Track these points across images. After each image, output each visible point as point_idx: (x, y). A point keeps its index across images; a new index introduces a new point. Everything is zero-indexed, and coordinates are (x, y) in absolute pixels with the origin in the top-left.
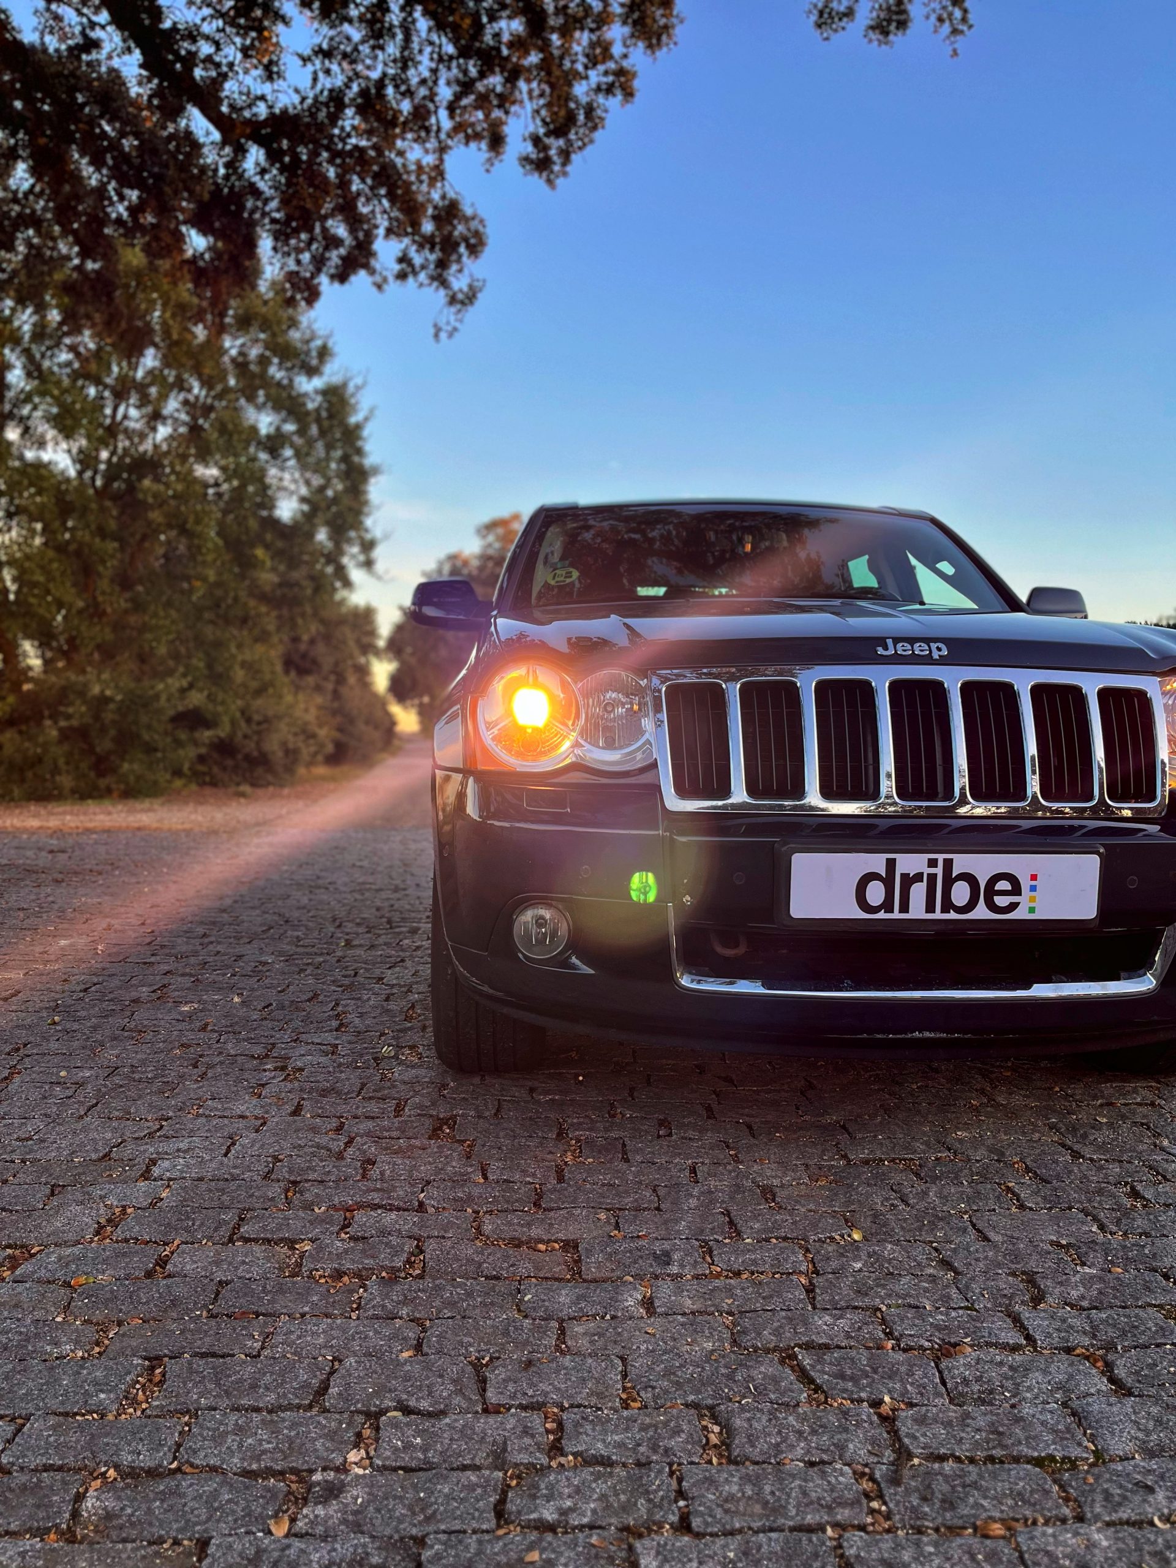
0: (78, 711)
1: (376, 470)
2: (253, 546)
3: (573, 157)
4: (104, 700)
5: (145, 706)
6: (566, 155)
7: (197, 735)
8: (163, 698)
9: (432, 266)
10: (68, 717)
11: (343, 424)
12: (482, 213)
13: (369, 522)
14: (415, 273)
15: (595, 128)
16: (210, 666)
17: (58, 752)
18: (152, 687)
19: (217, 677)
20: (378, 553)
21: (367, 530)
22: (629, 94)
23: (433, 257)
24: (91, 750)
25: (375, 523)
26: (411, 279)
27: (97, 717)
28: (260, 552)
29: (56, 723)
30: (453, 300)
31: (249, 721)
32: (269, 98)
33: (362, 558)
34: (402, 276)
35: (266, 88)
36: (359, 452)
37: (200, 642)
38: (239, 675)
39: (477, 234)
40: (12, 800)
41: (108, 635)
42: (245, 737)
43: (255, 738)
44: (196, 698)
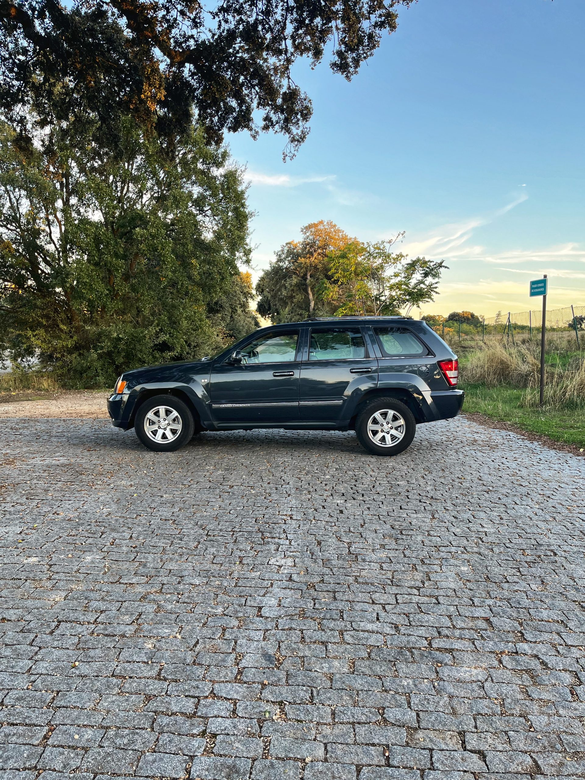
0: (106, 345)
1: (251, 214)
2: (190, 257)
3: (361, 62)
4: (119, 339)
5: (139, 341)
6: (357, 62)
7: (164, 354)
8: (148, 337)
9: (282, 122)
10: (102, 348)
11: (235, 191)
12: (310, 96)
13: (248, 241)
14: (273, 125)
15: (374, 47)
16: (169, 318)
17: (98, 365)
18: (142, 332)
19: (174, 323)
20: (252, 256)
21: (247, 244)
22: (393, 27)
23: (282, 117)
24: (114, 363)
25: (251, 241)
26: (271, 129)
27: (115, 347)
28: (194, 261)
29: (96, 351)
30: (293, 140)
31: (189, 345)
32: (195, 36)
33: (244, 258)
34: (266, 128)
35: (194, 32)
36: (243, 205)
37: (164, 305)
38: (185, 324)
39: (307, 108)
40: (76, 389)
41: (121, 305)
42: (188, 353)
43: (193, 354)
44: (164, 337)
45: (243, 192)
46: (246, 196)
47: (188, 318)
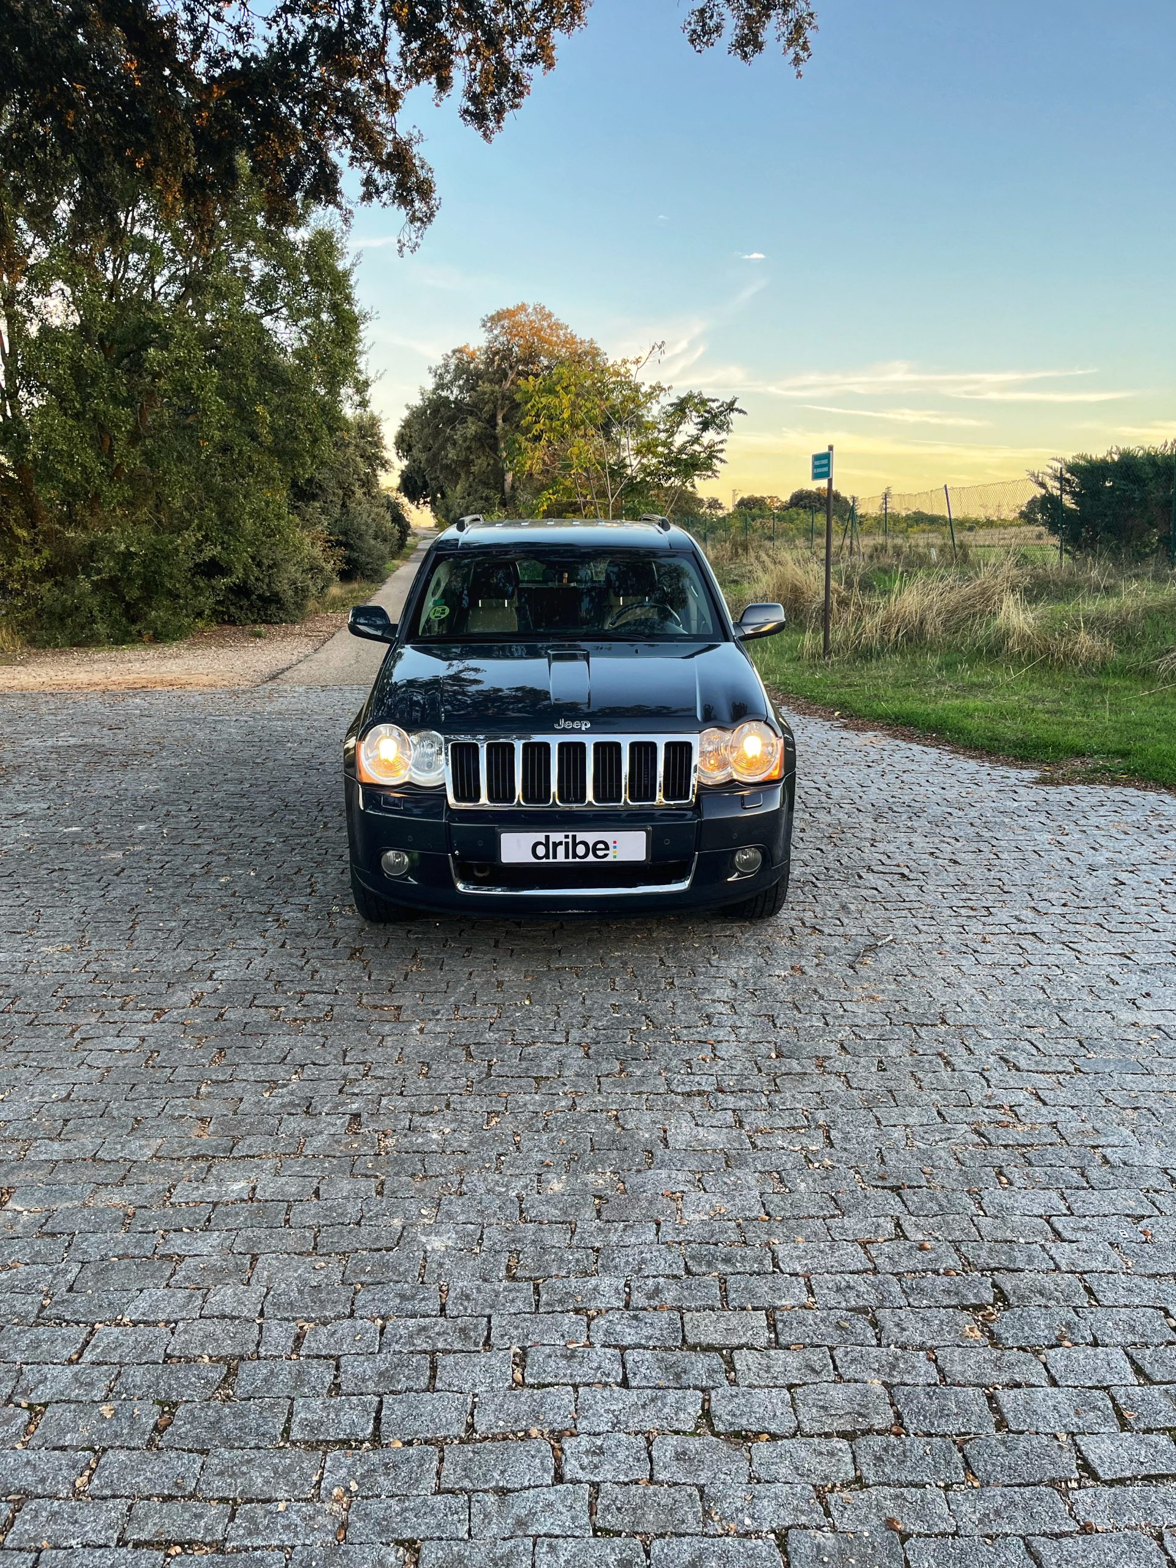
0: (107, 565)
2: (253, 402)
3: (505, 115)
4: (129, 555)
5: (166, 558)
6: (499, 113)
7: (214, 582)
8: (182, 549)
9: (393, 187)
10: (99, 571)
13: (361, 362)
14: (378, 192)
15: (521, 93)
16: (220, 515)
17: (94, 602)
18: (171, 542)
19: (229, 523)
20: (371, 392)
21: (359, 371)
22: (550, 65)
23: (393, 180)
24: (123, 600)
25: (367, 364)
26: (375, 200)
27: (123, 569)
28: (259, 409)
29: (89, 576)
30: (414, 217)
31: (259, 565)
33: (357, 398)
34: (367, 197)
37: (209, 488)
38: (249, 524)
39: (426, 182)
41: (128, 493)
42: (257, 579)
43: (267, 580)
44: (211, 551)
45: (346, 274)
46: (353, 280)
47: (255, 514)
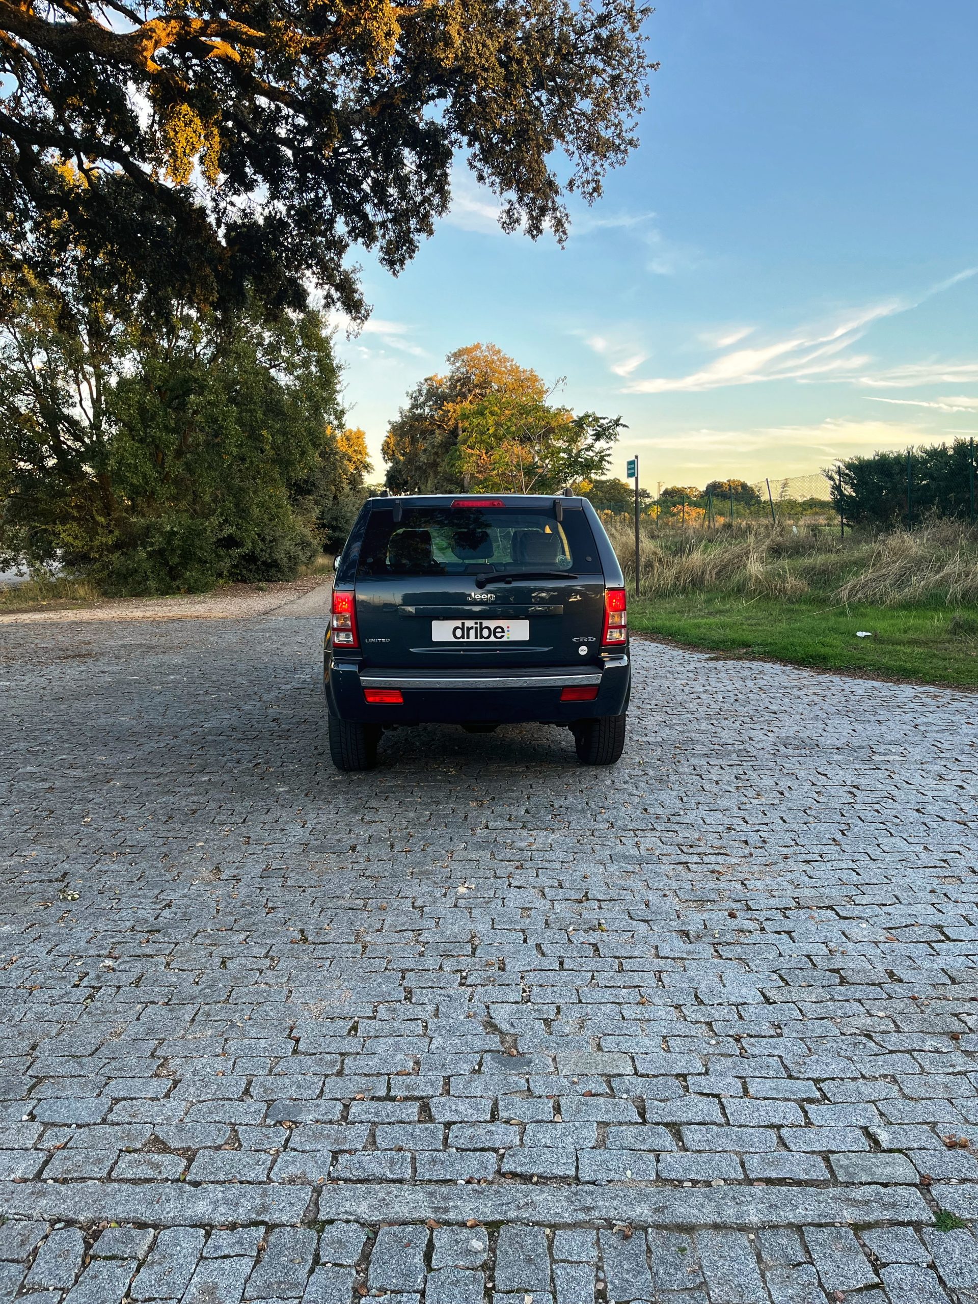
0: (158, 541)
1: (339, 367)
2: (260, 428)
4: (173, 533)
5: (198, 535)
7: (231, 552)
8: (209, 529)
10: (152, 544)
13: (339, 398)
16: (237, 505)
17: (147, 566)
18: (202, 524)
19: (242, 512)
20: (346, 418)
21: (338, 404)
24: (168, 564)
27: (169, 543)
28: (264, 433)
29: (145, 548)
31: (263, 540)
36: (328, 356)
37: (229, 488)
38: (256, 511)
40: (121, 596)
41: (173, 490)
42: (262, 550)
43: (269, 551)
44: (229, 530)
46: (332, 343)
47: (261, 505)
